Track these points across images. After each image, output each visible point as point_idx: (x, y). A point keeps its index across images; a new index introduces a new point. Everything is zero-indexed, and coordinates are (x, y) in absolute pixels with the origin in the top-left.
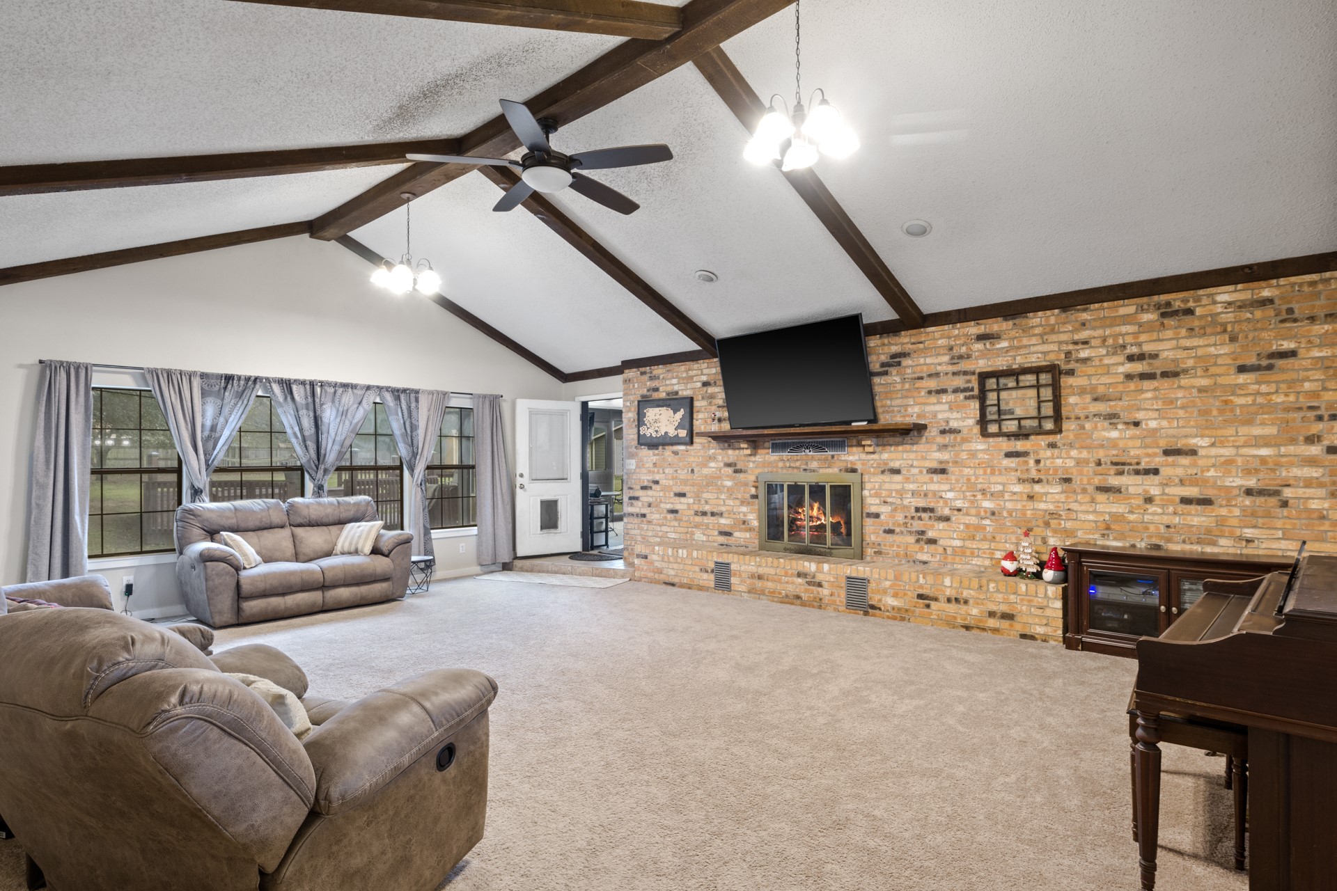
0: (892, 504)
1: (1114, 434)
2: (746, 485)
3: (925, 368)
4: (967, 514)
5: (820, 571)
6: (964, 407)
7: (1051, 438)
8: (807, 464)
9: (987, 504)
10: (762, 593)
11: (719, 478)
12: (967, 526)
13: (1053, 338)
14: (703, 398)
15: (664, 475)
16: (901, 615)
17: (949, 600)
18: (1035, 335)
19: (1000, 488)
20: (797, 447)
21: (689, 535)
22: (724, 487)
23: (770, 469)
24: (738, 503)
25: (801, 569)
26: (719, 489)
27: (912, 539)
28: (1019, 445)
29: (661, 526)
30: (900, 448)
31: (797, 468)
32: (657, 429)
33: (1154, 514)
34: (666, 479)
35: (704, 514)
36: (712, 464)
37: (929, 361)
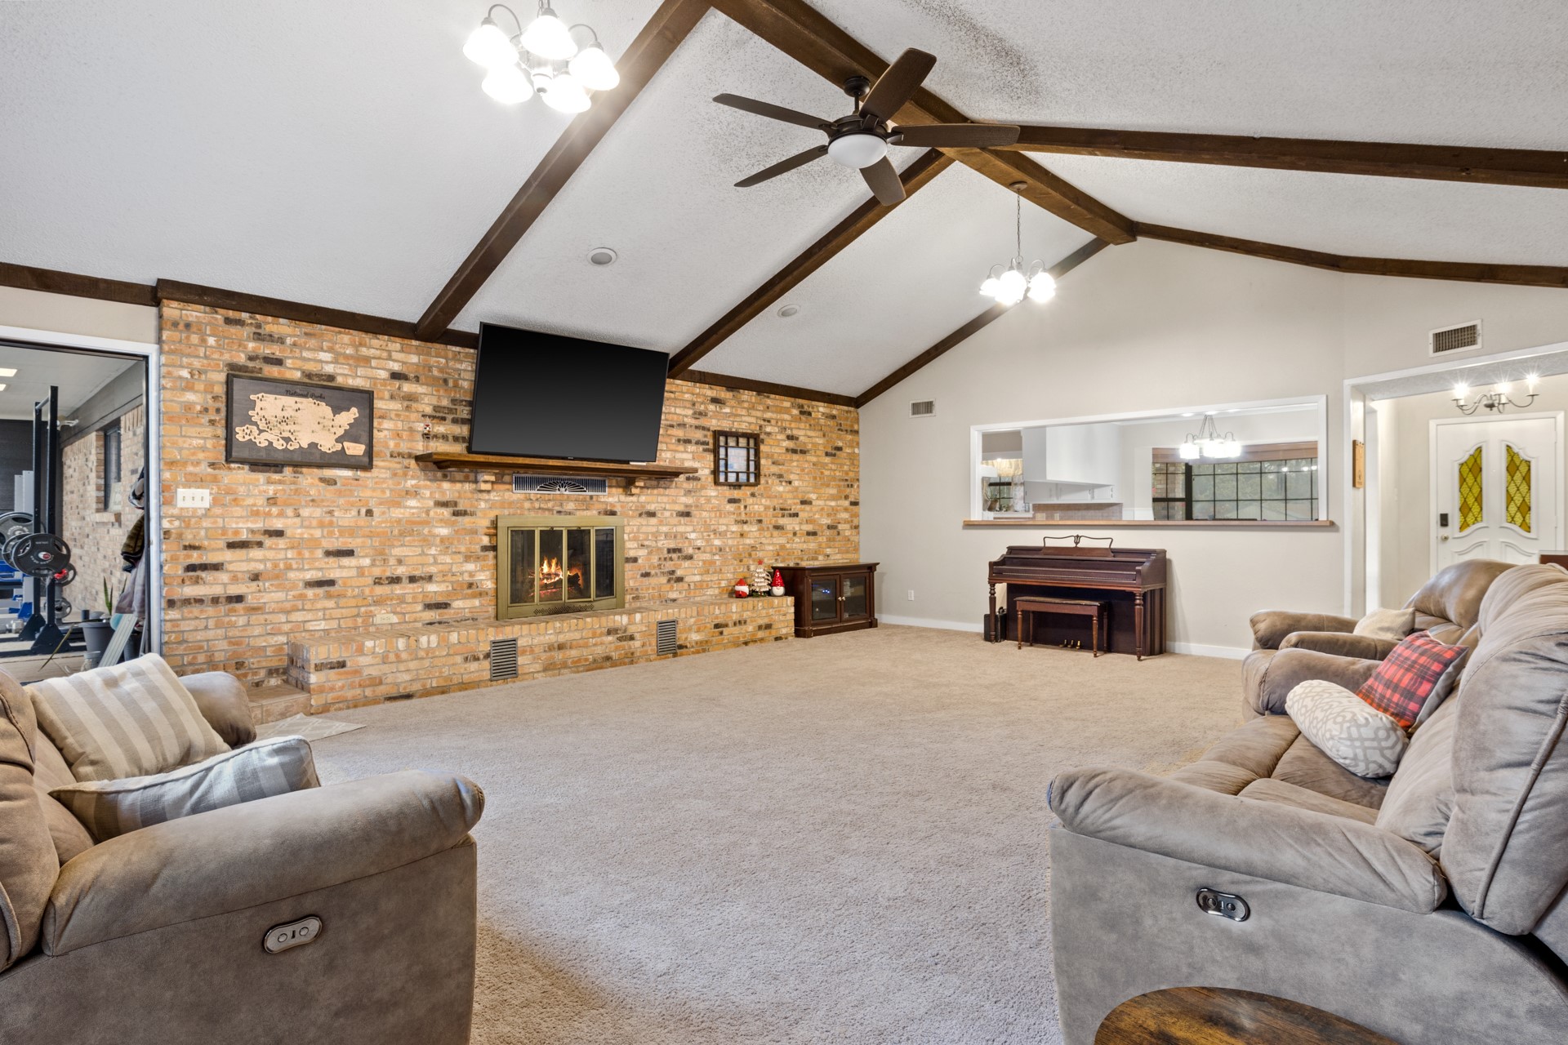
0: (648, 547)
1: (781, 489)
2: (474, 532)
3: (675, 417)
4: (705, 552)
5: (631, 622)
6: (703, 458)
7: (753, 489)
8: (561, 505)
9: (717, 542)
10: (564, 665)
11: (426, 523)
12: (704, 562)
13: (754, 413)
14: (392, 397)
15: (297, 520)
16: (703, 647)
17: (735, 624)
18: (744, 408)
19: (724, 528)
20: (549, 484)
21: (360, 620)
22: (435, 536)
23: (512, 511)
24: (460, 558)
25: (611, 625)
26: (425, 540)
27: (664, 580)
28: (736, 494)
29: (288, 612)
30: (655, 491)
31: (548, 510)
32: (286, 434)
33: (797, 543)
34: (302, 526)
35: (395, 580)
36: (412, 503)
37: (678, 411)
